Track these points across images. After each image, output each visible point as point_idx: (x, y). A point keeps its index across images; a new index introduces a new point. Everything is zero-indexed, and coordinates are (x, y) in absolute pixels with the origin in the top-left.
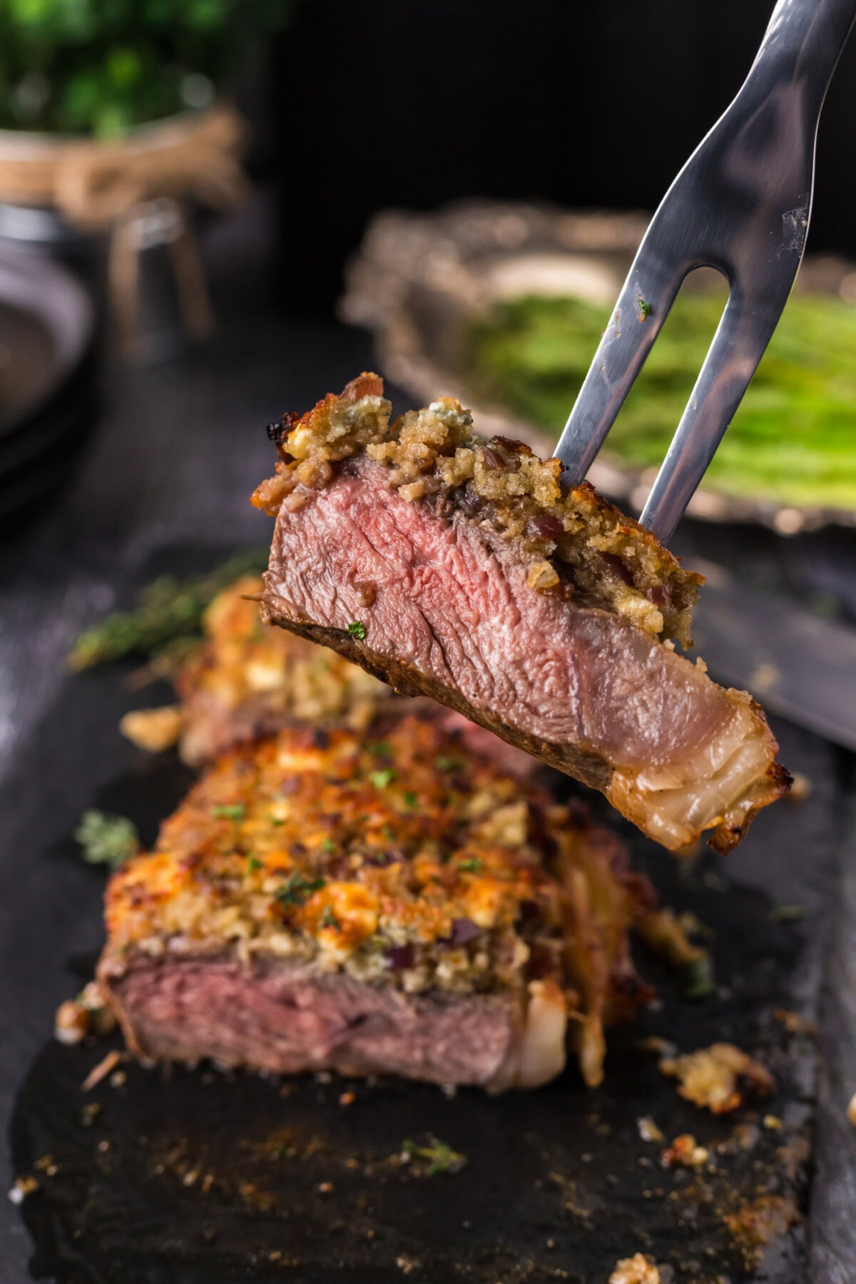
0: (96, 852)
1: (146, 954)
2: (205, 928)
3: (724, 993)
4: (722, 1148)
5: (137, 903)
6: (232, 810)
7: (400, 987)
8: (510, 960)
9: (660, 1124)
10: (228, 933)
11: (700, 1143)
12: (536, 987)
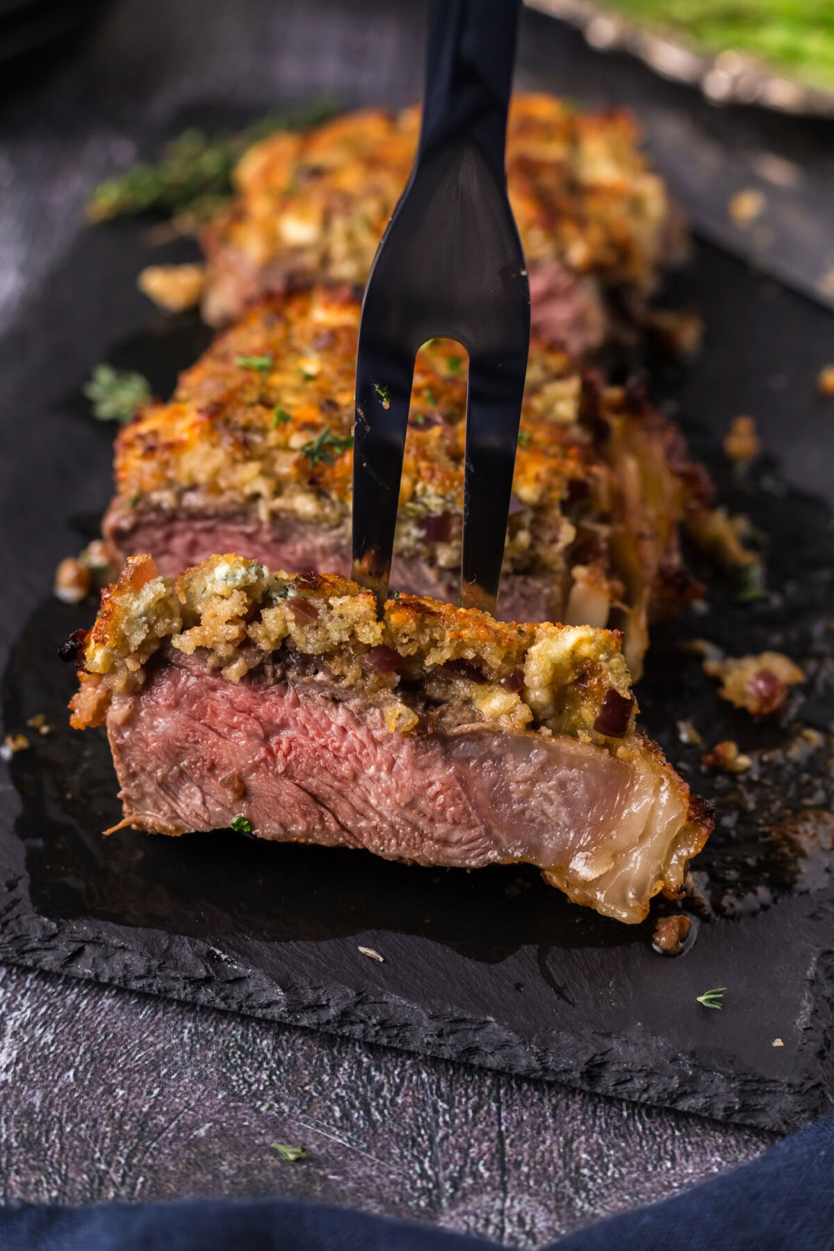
0: (106, 410)
1: (158, 508)
2: (223, 483)
3: (776, 601)
4: (765, 758)
5: (150, 451)
6: (257, 361)
7: (432, 561)
8: (554, 541)
9: (701, 729)
10: (248, 490)
11: (743, 750)
12: (580, 572)
